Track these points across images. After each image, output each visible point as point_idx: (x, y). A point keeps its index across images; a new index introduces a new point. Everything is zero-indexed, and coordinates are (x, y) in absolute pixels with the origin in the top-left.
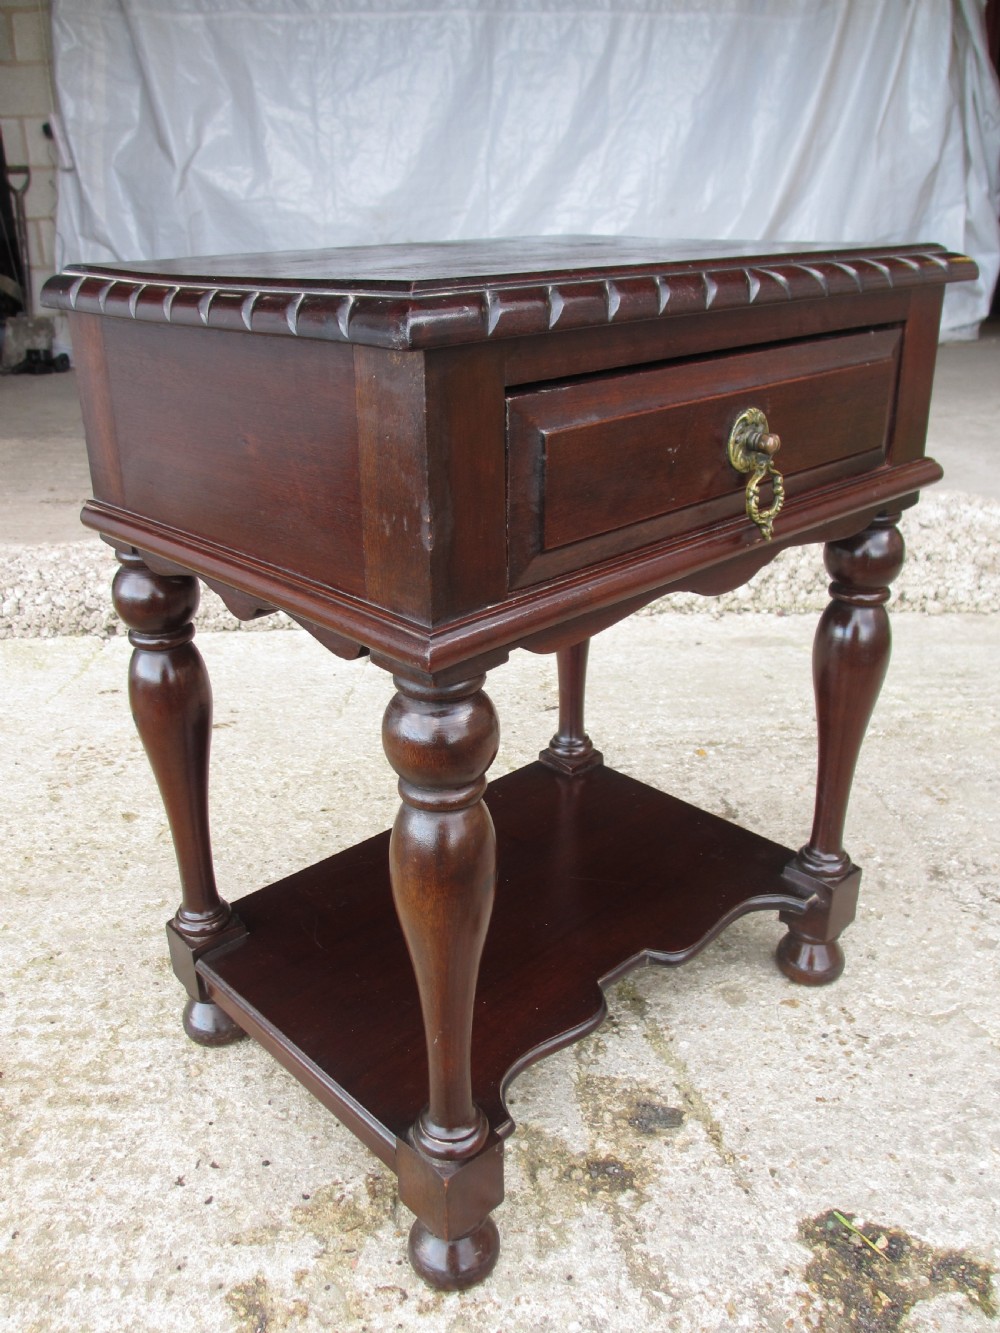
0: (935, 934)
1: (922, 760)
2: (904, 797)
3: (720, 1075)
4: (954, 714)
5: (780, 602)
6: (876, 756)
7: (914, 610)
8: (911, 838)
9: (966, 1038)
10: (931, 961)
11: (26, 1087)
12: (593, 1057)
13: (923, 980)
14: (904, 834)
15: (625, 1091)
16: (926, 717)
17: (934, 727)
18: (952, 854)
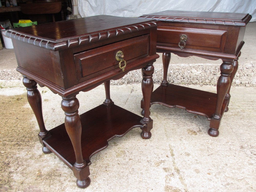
0: (240, 161)
1: (242, 121)
2: (237, 129)
3: (193, 188)
4: (249, 111)
5: (215, 83)
6: (232, 120)
7: (243, 86)
8: (237, 139)
9: (244, 185)
10: (239, 167)
11: (65, 178)
12: (169, 182)
13: (237, 171)
14: (236, 138)
15: (174, 189)
16: (243, 111)
17: (245, 113)
18: (246, 143)
